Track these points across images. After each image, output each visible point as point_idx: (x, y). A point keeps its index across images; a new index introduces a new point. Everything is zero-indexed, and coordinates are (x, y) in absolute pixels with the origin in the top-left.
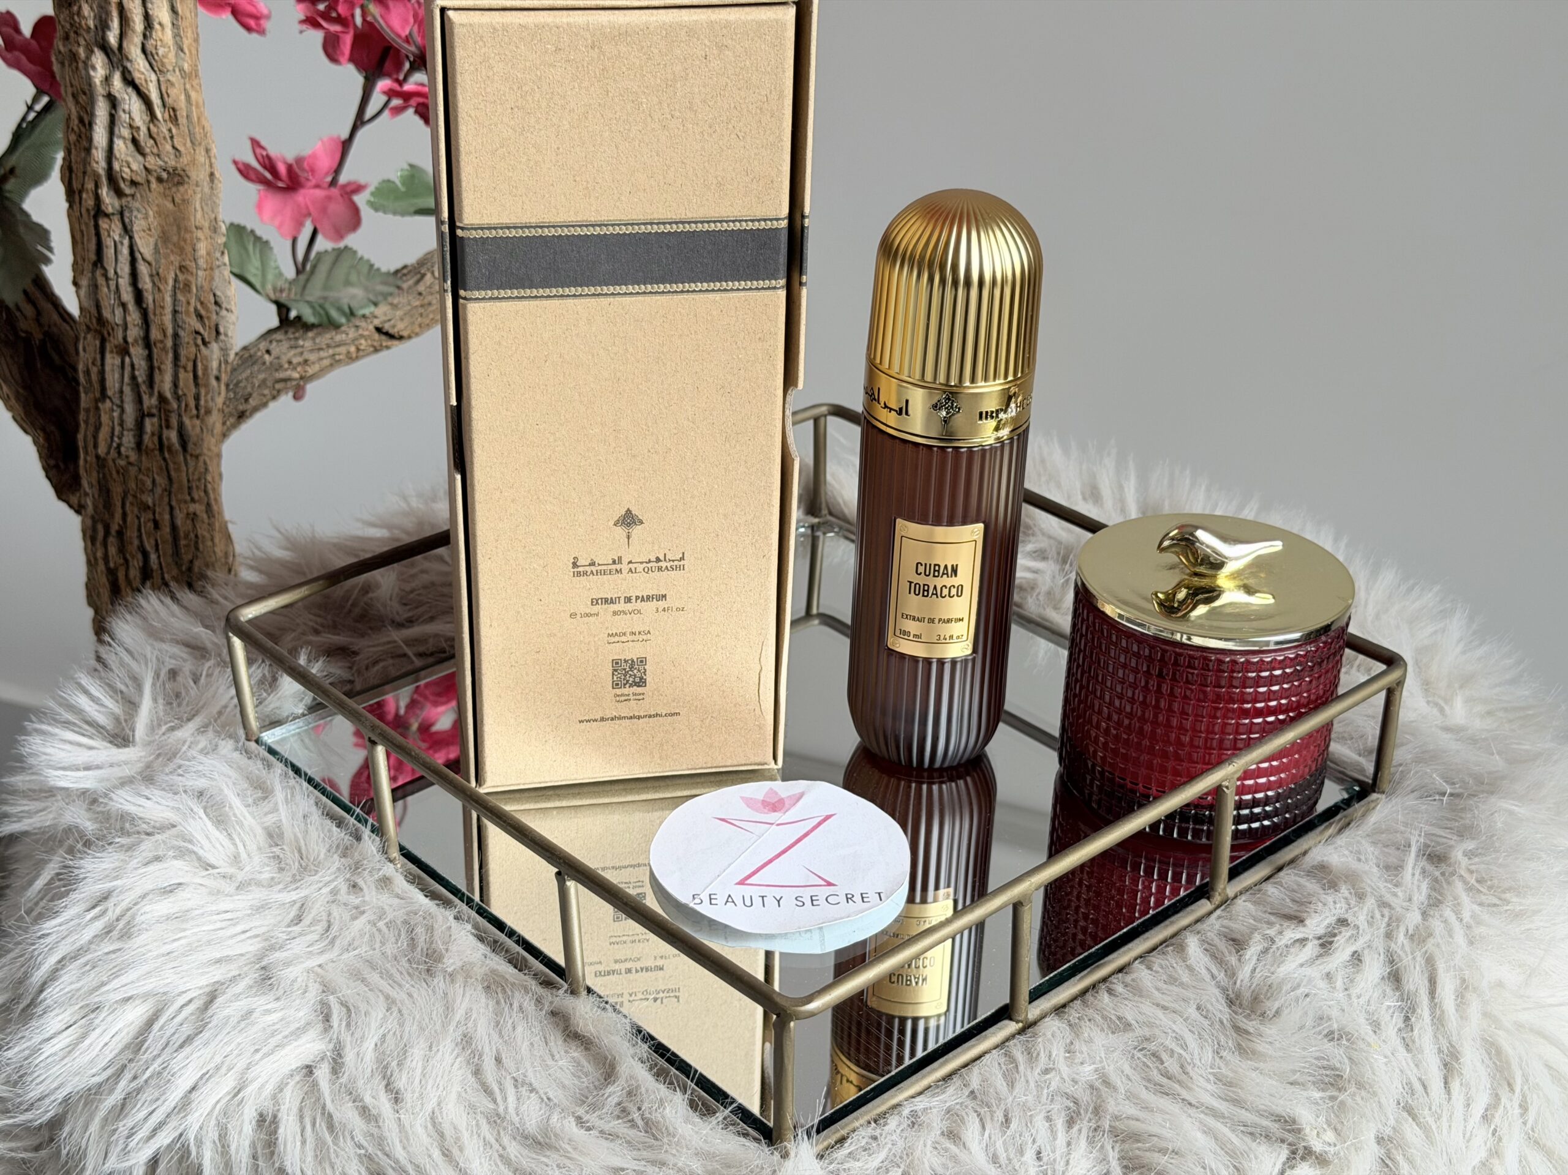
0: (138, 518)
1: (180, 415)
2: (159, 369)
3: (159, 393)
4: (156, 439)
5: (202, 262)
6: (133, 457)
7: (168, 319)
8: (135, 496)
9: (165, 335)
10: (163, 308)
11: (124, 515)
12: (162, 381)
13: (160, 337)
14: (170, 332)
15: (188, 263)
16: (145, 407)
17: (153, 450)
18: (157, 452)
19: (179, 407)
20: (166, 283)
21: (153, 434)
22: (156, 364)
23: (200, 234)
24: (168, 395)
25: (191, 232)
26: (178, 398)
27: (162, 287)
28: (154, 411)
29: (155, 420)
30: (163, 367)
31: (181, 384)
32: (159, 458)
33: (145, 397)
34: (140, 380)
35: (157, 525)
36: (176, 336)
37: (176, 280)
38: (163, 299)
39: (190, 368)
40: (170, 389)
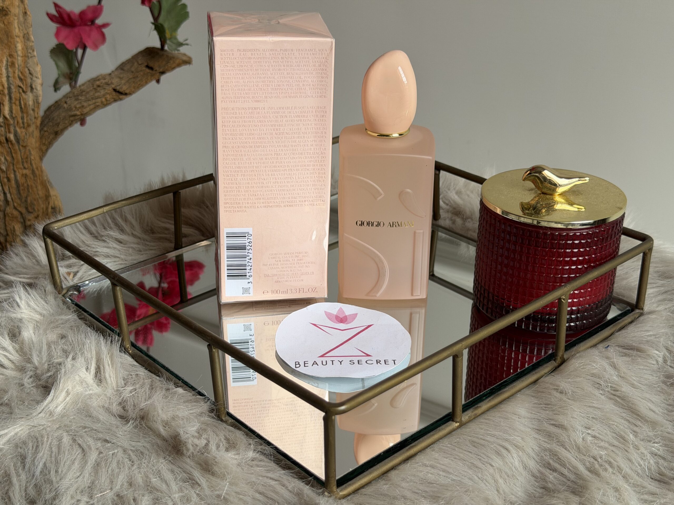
1: (15, 127)
3: (3, 115)
7: (5, 79)
9: (4, 88)
10: (2, 74)
12: (5, 110)
14: (6, 86)
15: (13, 53)
19: (14, 123)
24: (8, 117)
26: (13, 118)
28: (2, 124)
29: (3, 129)
30: (4, 103)
31: (14, 111)
36: (9, 89)
37: (7, 61)
39: (17, 103)
40: (9, 114)
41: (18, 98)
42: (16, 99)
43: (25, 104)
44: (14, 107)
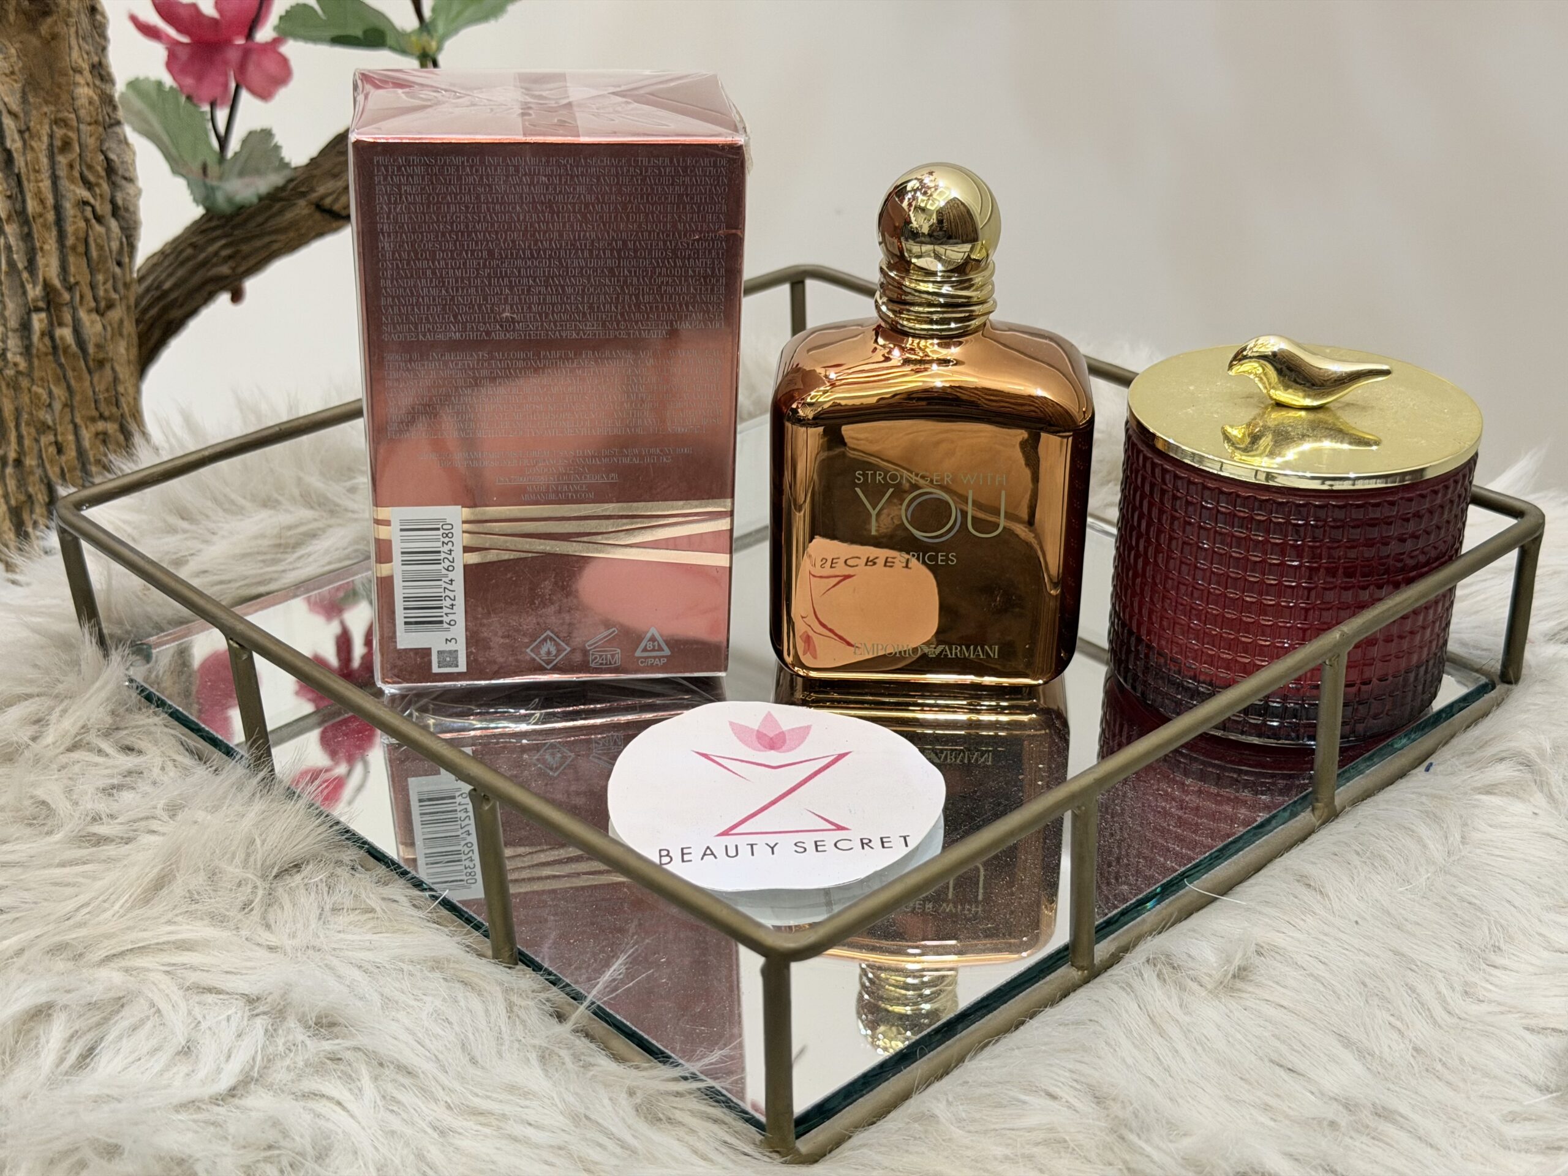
0: (37, 441)
1: (74, 309)
2: (42, 249)
3: (45, 280)
4: (47, 340)
5: (82, 113)
6: (23, 365)
7: (46, 185)
8: (31, 414)
9: (45, 208)
10: (38, 171)
11: (20, 438)
12: (47, 266)
13: (39, 209)
14: (50, 201)
15: (66, 114)
16: (30, 298)
17: (46, 354)
18: (50, 358)
19: (72, 298)
20: (40, 139)
21: (43, 334)
22: (38, 245)
23: (79, 79)
24: (57, 283)
25: (66, 75)
26: (70, 289)
27: (33, 144)
28: (41, 304)
29: (43, 315)
30: (46, 247)
31: (72, 269)
32: (54, 365)
33: (29, 287)
34: (20, 266)
35: (60, 450)
36: (58, 208)
37: (51, 136)
38: (37, 159)
39: (81, 249)
40: (58, 276)
41: (82, 235)
42: (77, 239)
43: (100, 248)
44: (71, 259)
